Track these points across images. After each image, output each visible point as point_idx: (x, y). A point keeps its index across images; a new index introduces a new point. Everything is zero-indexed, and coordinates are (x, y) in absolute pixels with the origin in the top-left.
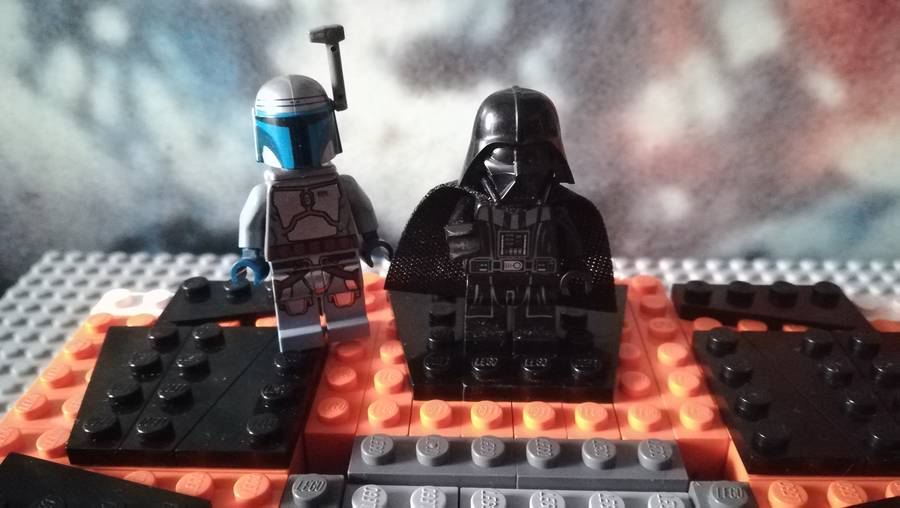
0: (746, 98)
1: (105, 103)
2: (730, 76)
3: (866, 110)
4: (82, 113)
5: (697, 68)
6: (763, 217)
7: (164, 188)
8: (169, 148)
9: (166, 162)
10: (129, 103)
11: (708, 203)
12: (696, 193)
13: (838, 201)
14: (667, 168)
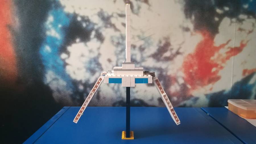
0: (181, 87)
1: (116, 88)
2: (179, 85)
3: (194, 88)
4: (113, 89)
5: (176, 84)
6: (185, 100)
7: (120, 97)
8: (122, 92)
9: (121, 94)
10: (118, 87)
11: (179, 99)
12: (177, 97)
13: (193, 98)
14: (174, 95)
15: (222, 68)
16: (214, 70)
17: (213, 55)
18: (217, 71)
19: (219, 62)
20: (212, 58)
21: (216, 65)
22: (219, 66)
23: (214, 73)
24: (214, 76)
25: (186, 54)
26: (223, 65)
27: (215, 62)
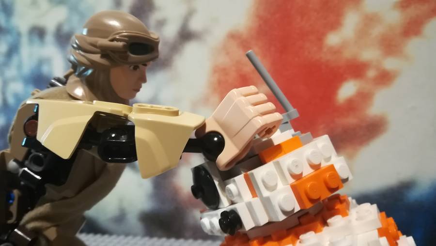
15: (385, 78)
16: (347, 90)
17: (335, 25)
18: (364, 97)
19: (369, 54)
20: (333, 39)
21: (356, 70)
22: (371, 73)
23: (352, 106)
24: (351, 120)
25: (218, 35)
26: (390, 64)
27: (347, 54)
